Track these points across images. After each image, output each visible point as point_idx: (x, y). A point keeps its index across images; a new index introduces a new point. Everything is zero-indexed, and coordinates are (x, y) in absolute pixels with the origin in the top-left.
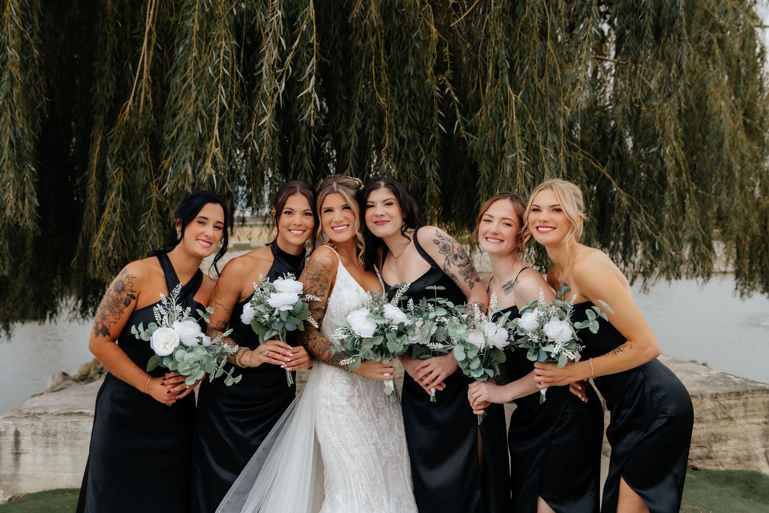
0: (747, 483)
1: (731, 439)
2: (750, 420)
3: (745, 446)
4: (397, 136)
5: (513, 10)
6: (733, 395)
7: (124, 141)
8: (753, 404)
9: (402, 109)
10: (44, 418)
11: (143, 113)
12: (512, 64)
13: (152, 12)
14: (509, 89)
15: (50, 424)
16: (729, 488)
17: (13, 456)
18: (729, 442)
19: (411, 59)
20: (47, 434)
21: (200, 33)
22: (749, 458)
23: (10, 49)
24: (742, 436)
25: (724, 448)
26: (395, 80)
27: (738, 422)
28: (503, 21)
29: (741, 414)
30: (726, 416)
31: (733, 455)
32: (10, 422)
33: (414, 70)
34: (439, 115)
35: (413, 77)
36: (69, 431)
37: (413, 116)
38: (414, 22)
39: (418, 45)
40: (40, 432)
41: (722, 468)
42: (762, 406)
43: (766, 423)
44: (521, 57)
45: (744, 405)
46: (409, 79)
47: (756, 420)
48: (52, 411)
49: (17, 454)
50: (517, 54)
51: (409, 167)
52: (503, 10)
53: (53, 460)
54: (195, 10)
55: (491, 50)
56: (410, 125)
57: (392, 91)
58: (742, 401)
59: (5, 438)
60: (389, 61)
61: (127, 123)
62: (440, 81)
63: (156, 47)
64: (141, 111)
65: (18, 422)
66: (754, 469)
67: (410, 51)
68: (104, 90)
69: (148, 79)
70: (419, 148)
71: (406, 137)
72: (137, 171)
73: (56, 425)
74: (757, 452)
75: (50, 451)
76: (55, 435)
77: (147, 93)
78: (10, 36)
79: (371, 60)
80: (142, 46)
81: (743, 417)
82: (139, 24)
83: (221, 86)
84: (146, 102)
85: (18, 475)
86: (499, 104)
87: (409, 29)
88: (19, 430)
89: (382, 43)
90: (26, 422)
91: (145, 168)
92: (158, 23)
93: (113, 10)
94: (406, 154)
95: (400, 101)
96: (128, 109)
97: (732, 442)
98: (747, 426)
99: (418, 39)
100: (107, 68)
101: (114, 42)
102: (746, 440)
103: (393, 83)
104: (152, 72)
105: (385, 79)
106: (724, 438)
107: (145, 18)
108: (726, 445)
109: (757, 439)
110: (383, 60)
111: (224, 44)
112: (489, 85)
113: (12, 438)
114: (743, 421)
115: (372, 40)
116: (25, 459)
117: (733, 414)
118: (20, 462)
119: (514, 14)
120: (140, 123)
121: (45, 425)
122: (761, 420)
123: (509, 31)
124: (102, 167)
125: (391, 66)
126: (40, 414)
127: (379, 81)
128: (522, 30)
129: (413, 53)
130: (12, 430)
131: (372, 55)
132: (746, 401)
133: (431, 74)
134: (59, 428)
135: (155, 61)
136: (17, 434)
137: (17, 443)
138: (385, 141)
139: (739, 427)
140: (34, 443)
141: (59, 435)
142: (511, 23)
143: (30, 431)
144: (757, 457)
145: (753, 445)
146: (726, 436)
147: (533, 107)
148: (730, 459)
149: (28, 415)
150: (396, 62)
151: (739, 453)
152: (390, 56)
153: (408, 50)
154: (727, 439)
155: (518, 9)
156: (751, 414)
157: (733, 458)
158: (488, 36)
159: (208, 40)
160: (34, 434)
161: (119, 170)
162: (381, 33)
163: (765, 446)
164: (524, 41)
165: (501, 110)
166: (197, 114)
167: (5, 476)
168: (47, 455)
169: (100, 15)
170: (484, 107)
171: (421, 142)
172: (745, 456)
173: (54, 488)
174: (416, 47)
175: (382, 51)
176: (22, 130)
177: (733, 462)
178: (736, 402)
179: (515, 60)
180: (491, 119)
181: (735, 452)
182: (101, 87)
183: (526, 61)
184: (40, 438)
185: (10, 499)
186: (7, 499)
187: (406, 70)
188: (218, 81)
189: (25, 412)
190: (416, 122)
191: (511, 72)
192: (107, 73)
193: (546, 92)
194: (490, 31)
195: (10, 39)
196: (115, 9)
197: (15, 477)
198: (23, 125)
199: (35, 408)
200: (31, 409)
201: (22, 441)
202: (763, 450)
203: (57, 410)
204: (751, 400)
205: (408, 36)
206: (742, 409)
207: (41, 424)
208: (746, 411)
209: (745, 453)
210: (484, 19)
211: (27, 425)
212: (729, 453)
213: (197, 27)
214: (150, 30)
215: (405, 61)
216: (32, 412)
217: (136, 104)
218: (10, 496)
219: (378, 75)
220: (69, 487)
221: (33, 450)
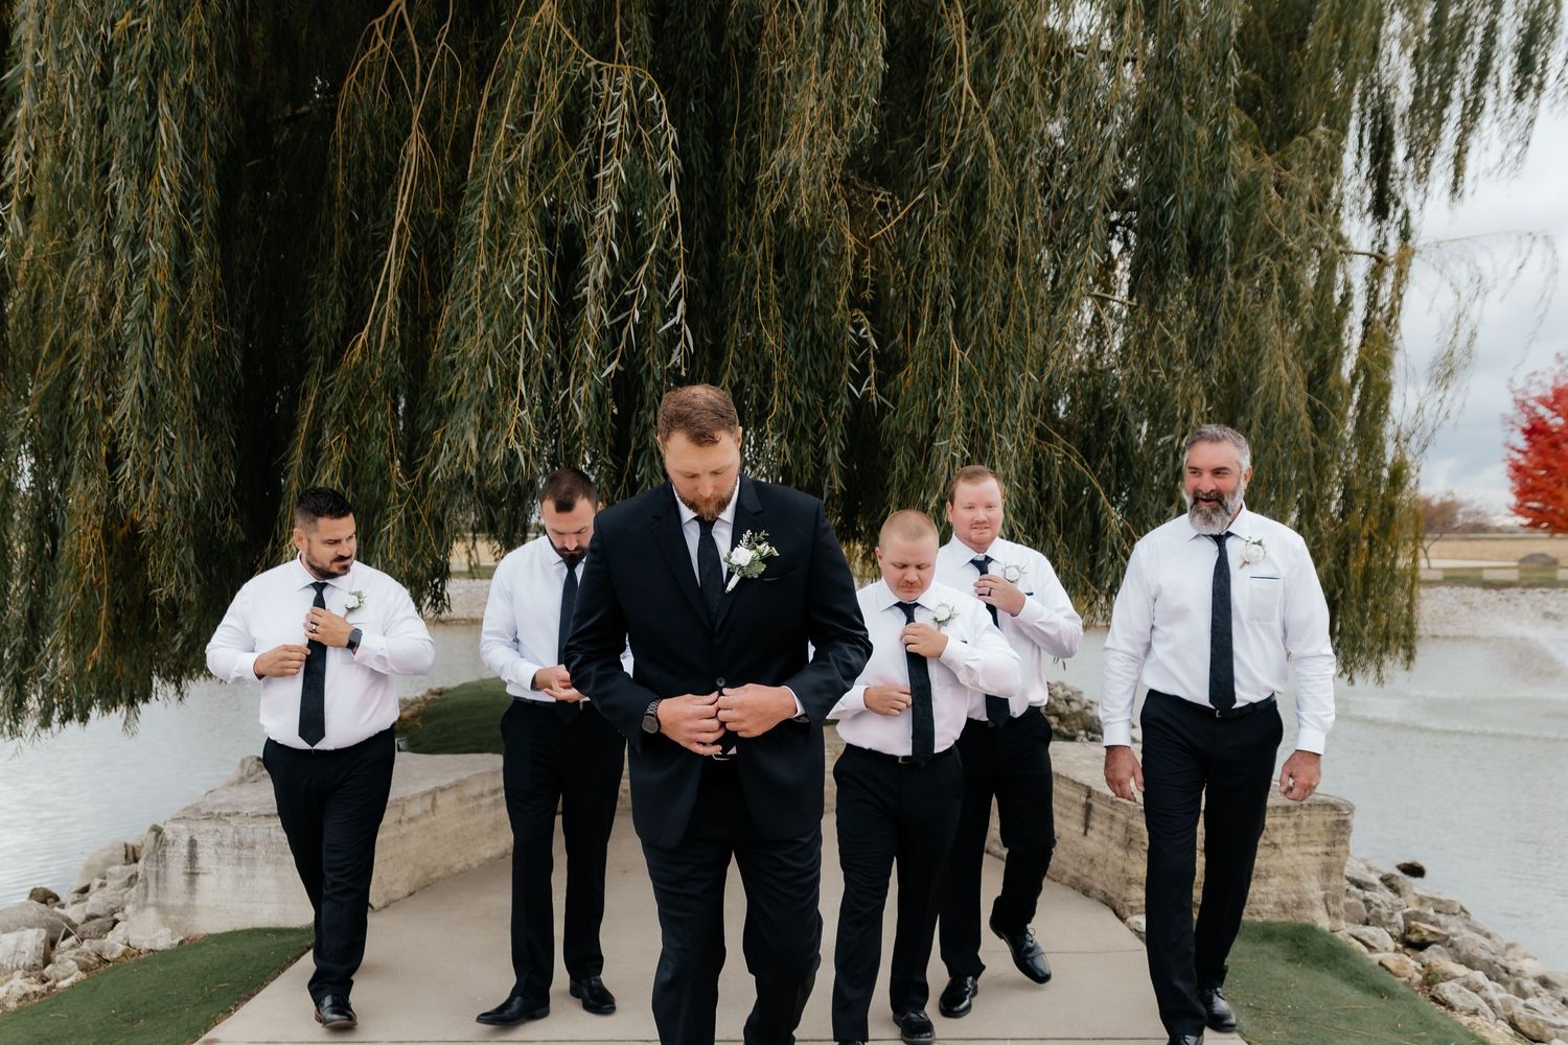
0: (1294, 940)
1: (1274, 877)
2: (1303, 849)
3: (1295, 887)
4: (790, 399)
5: (967, 219)
6: (1279, 811)
7: (350, 394)
8: (1309, 825)
9: (801, 357)
10: (234, 821)
11: (384, 353)
12: (960, 303)
13: (405, 198)
14: (953, 341)
15: (243, 830)
16: (1268, 948)
17: (186, 877)
18: (1271, 881)
19: (814, 283)
20: (240, 845)
21: (490, 233)
22: (1299, 905)
23: (155, 243)
24: (1291, 871)
25: (1263, 889)
26: (790, 314)
27: (1285, 850)
28: (951, 237)
29: (1290, 840)
30: (1267, 842)
31: (1276, 899)
32: (182, 826)
33: (819, 301)
34: (851, 369)
35: (817, 310)
36: (274, 841)
37: (815, 372)
38: (820, 227)
39: (826, 263)
40: (228, 841)
41: (1258, 919)
42: (1322, 829)
43: (1327, 854)
44: (973, 294)
45: (1296, 825)
46: (812, 312)
47: (1312, 849)
48: (247, 810)
49: (192, 875)
50: (969, 288)
51: (807, 450)
52: (952, 218)
53: (247, 883)
54: (482, 198)
55: (930, 279)
56: (811, 384)
57: (786, 331)
58: (1293, 820)
59: (174, 849)
60: (782, 285)
61: (358, 367)
62: (856, 317)
63: (409, 253)
64: (381, 349)
65: (193, 826)
66: (1306, 921)
67: (815, 270)
68: (325, 316)
69: (395, 302)
70: (821, 421)
71: (804, 402)
72: (368, 442)
73: (253, 832)
74: (1312, 896)
75: (243, 870)
76: (252, 847)
77: (391, 323)
78: (157, 221)
79: (754, 282)
80: (387, 249)
81: (1294, 845)
82: (384, 214)
83: (526, 316)
84: (390, 337)
85: (193, 906)
86: (934, 364)
87: (813, 237)
88: (196, 838)
89: (770, 256)
90: (205, 826)
91: (383, 440)
92: (413, 217)
93: (345, 193)
94: (803, 430)
95: (797, 347)
96: (360, 345)
97: (1275, 881)
98: (1299, 858)
99: (826, 252)
100: (333, 283)
101: (346, 244)
102: (1297, 878)
103: (788, 318)
104: (402, 291)
105: (775, 312)
106: (1264, 873)
107: (395, 207)
108: (1266, 884)
109: (1314, 878)
110: (772, 282)
111: (529, 252)
112: (922, 331)
113: (185, 851)
114: (1294, 849)
115: (757, 253)
116: (203, 881)
117: (1278, 840)
118: (197, 887)
119: (969, 226)
120: (379, 368)
121: (237, 831)
122: (1320, 849)
123: (959, 252)
124: (315, 434)
125: (785, 293)
126: (228, 815)
127: (766, 314)
128: (978, 252)
129: (819, 274)
130: (185, 838)
131: (756, 273)
132: (1298, 821)
133: (844, 308)
134: (258, 837)
135: (407, 274)
136: (192, 844)
137: (192, 858)
138: (772, 408)
139: (1287, 859)
140: (219, 859)
141: (258, 847)
142: (964, 240)
143: (212, 841)
144: (1311, 903)
145: (1306, 886)
146: (1267, 871)
147: (987, 370)
148: (1271, 906)
149: (209, 817)
150: (792, 287)
151: (1284, 897)
152: (783, 277)
153: (810, 270)
154: (1268, 876)
155: (974, 218)
156: (1306, 839)
157: (1276, 904)
158: (925, 257)
159: (502, 246)
160: (220, 844)
161: (340, 439)
162: (771, 242)
163: (1324, 888)
164: (980, 270)
165: (937, 371)
166: (486, 359)
167: (173, 906)
168: (239, 877)
169: (325, 200)
170: (911, 366)
171: (826, 414)
172: (1293, 901)
173: (249, 926)
174: (823, 265)
175: (772, 269)
176: (163, 372)
177: (1275, 910)
178: (1284, 821)
179: (966, 296)
180: (920, 386)
181: (1279, 895)
182: (321, 314)
183: (981, 299)
184: (228, 850)
185: (181, 942)
186: (177, 941)
187: (806, 301)
188: (522, 308)
189: (204, 811)
190: (820, 381)
191: (958, 315)
192: (333, 291)
193: (1007, 347)
194: (929, 248)
195: (157, 228)
196: (349, 193)
197: (189, 909)
198: (165, 365)
199: (220, 806)
200: (214, 807)
201: (200, 855)
202: (1322, 893)
203: (255, 809)
204: (1306, 819)
205: (812, 248)
206: (1293, 832)
207: (230, 830)
208: (1298, 835)
209: (1294, 897)
210: (922, 229)
211: (207, 831)
212: (1271, 897)
213: (486, 224)
214: (402, 223)
215: (805, 287)
216: (216, 811)
217: (374, 338)
218: (182, 938)
219: (765, 305)
220: (273, 926)
221: (218, 870)
